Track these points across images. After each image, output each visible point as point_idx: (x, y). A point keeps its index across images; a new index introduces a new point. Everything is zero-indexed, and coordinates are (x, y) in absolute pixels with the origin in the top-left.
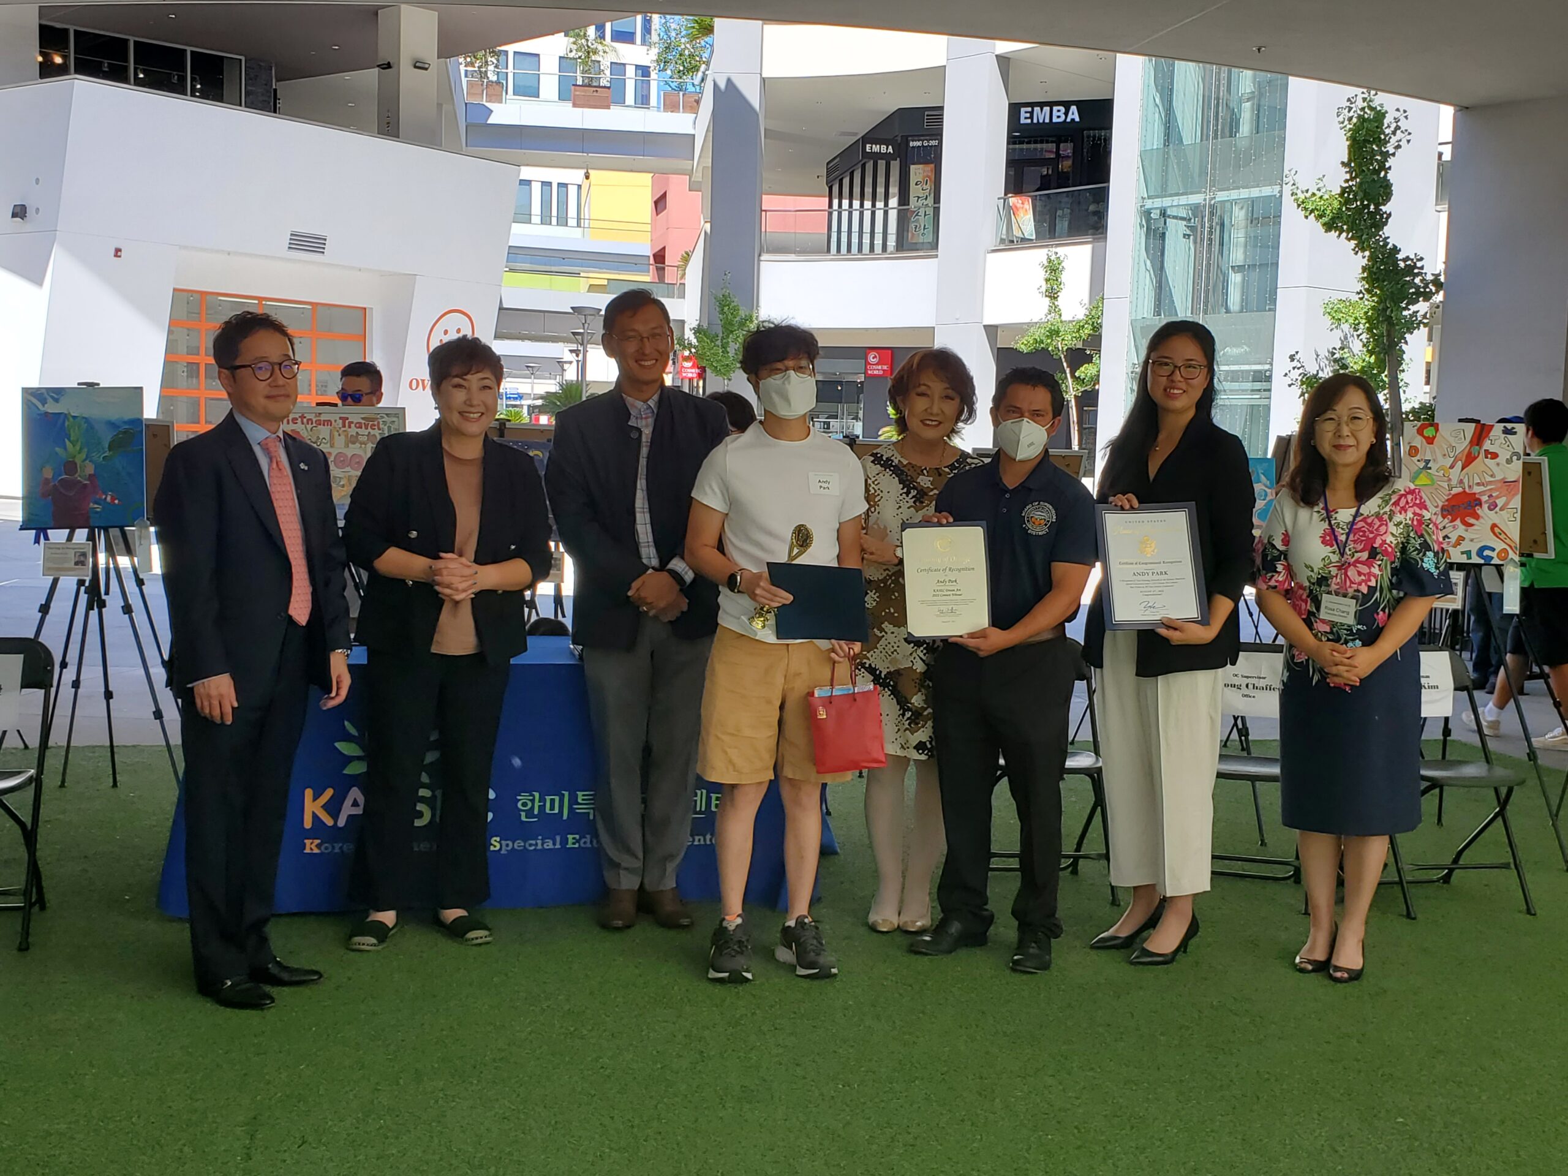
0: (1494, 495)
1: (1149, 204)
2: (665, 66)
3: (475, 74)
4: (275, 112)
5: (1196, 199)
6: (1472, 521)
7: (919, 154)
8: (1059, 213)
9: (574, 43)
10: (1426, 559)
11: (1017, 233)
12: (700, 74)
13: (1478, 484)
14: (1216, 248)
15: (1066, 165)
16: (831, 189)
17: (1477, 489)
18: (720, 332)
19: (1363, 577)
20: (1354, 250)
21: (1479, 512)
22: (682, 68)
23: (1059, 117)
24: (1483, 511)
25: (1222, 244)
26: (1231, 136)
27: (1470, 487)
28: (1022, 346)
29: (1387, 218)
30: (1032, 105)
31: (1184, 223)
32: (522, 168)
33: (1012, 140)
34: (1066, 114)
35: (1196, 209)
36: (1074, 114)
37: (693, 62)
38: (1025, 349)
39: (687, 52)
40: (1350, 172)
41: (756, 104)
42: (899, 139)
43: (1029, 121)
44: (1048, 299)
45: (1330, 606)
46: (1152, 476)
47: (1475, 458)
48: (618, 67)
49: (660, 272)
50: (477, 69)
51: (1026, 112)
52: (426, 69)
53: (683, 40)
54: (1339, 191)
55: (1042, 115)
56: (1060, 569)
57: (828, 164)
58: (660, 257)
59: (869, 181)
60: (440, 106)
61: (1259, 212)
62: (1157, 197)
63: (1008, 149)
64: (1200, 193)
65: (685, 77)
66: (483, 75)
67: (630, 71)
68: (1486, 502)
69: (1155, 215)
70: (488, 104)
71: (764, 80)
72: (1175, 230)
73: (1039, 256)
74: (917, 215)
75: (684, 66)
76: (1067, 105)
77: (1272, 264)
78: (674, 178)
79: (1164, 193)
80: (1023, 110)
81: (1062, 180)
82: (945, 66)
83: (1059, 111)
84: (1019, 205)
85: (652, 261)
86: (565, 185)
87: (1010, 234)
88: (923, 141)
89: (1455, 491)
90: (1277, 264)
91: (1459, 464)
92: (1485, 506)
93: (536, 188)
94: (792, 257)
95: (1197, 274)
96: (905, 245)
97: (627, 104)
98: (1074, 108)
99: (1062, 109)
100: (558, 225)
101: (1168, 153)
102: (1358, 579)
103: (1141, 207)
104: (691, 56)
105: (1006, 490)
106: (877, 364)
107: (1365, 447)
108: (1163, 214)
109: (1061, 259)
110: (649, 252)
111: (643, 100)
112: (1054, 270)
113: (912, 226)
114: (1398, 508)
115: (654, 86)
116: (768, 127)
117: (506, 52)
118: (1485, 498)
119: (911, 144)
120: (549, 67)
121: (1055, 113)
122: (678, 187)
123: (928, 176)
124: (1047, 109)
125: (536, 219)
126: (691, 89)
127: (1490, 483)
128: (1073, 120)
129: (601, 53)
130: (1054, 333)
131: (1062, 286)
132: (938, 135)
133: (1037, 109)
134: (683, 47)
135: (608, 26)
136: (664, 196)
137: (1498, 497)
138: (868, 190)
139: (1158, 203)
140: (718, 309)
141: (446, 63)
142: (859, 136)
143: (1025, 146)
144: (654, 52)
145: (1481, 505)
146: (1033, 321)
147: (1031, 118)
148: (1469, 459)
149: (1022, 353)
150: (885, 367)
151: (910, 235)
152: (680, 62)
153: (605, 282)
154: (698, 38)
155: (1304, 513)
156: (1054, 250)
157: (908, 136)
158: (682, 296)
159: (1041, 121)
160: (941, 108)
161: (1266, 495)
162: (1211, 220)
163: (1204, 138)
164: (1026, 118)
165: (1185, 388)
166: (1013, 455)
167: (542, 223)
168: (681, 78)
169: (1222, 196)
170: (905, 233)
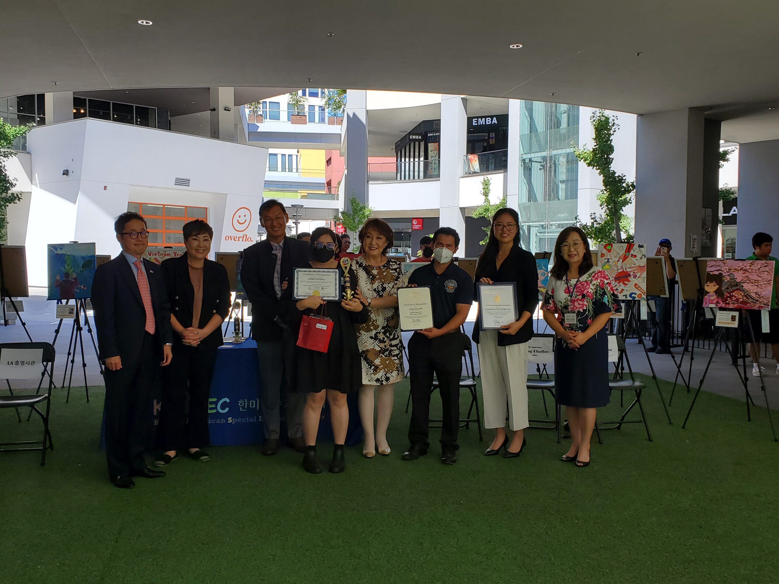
0: (635, 272)
1: (525, 157)
2: (328, 106)
3: (252, 112)
4: (170, 130)
5: (544, 154)
6: (627, 283)
7: (431, 139)
8: (490, 161)
9: (291, 98)
10: (604, 298)
11: (472, 170)
12: (341, 109)
13: (629, 268)
14: (553, 174)
15: (492, 142)
16: (397, 154)
17: (628, 270)
18: (352, 213)
19: (580, 306)
20: (599, 173)
22: (335, 107)
23: (489, 122)
24: (631, 278)
25: (555, 171)
26: (558, 128)
27: (625, 269)
28: (474, 216)
29: (612, 160)
30: (478, 117)
31: (540, 164)
32: (269, 149)
33: (469, 132)
34: (492, 121)
35: (544, 158)
36: (495, 121)
37: (340, 104)
38: (476, 217)
39: (337, 100)
40: (597, 142)
41: (364, 120)
42: (423, 133)
43: (476, 124)
44: (484, 196)
45: (568, 318)
46: (498, 268)
47: (628, 257)
48: (312, 107)
49: (330, 190)
50: (252, 110)
51: (475, 121)
52: (230, 111)
53: (335, 96)
54: (591, 150)
55: (482, 122)
56: (460, 306)
57: (396, 144)
58: (329, 183)
59: (412, 150)
60: (236, 125)
61: (570, 158)
62: (528, 153)
63: (468, 136)
64: (545, 151)
65: (337, 110)
66: (255, 112)
67: (317, 109)
68: (632, 275)
69: (527, 161)
70: (257, 124)
71: (367, 111)
72: (536, 167)
73: (480, 179)
74: (431, 164)
75: (336, 106)
76: (492, 117)
77: (575, 180)
78: (334, 152)
79: (530, 151)
80: (474, 120)
81: (491, 147)
82: (440, 103)
83: (489, 120)
84: (472, 158)
85: (326, 185)
86: (291, 155)
87: (469, 170)
88: (433, 133)
89: (620, 271)
90: (577, 179)
91: (621, 260)
93: (279, 157)
94: (381, 182)
95: (545, 184)
96: (427, 176)
97: (316, 122)
98: (495, 118)
99: (490, 119)
100: (289, 171)
101: (532, 136)
102: (579, 306)
103: (521, 158)
104: (339, 102)
105: (437, 275)
106: (416, 225)
107: (581, 255)
108: (530, 160)
109: (489, 180)
110: (324, 181)
111: (322, 120)
112: (486, 184)
113: (430, 168)
114: (594, 278)
115: (327, 115)
116: (369, 130)
117: (266, 102)
118: (632, 273)
119: (429, 135)
120: (284, 107)
121: (487, 121)
122: (335, 155)
123: (435, 148)
124: (484, 119)
125: (280, 169)
126: (339, 115)
127: (634, 267)
128: (494, 123)
129: (302, 102)
130: (487, 210)
131: (490, 191)
132: (439, 131)
133: (480, 119)
134: (335, 98)
135: (307, 90)
136: (330, 159)
137: (637, 273)
138: (412, 154)
139: (529, 156)
140: (351, 204)
141: (238, 108)
142: (408, 132)
143: (475, 134)
144: (324, 101)
145: (630, 276)
146: (479, 205)
147: (477, 123)
148: (625, 258)
149: (474, 218)
150: (420, 226)
151: (429, 172)
152: (334, 104)
153: (306, 194)
154: (341, 95)
155: (559, 282)
156: (486, 176)
157: (427, 132)
158: (338, 199)
159: (481, 124)
160: (440, 120)
161: (545, 274)
162: (550, 162)
163: (547, 129)
164: (475, 123)
165: (508, 233)
166: (439, 261)
167: (282, 171)
168: (335, 111)
169: (554, 152)
170: (427, 171)
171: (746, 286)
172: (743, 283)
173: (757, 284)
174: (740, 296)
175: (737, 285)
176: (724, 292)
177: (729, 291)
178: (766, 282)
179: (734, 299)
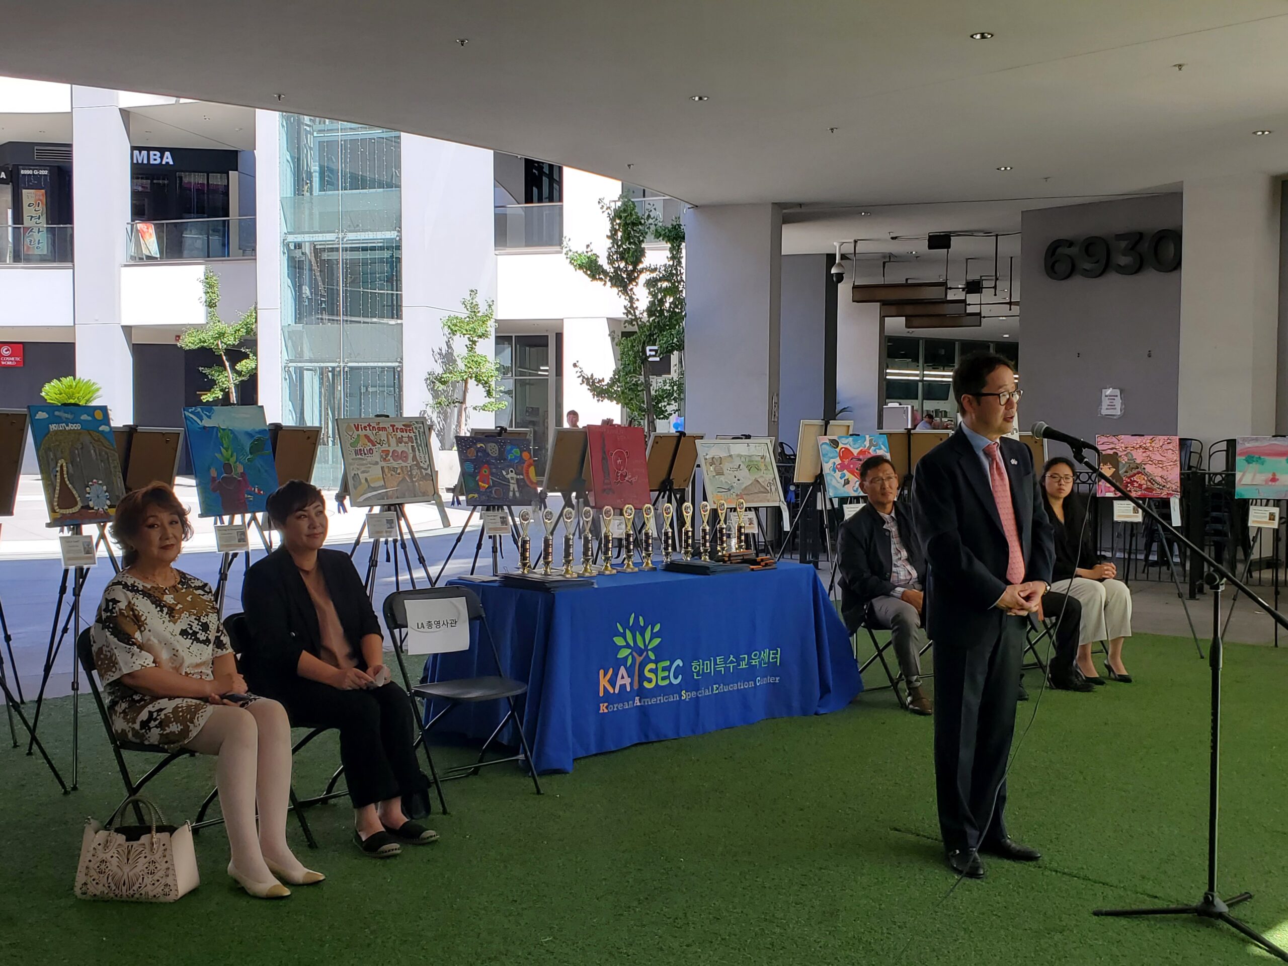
171: (1149, 469)
172: (1145, 464)
173: (1161, 466)
174: (1143, 482)
175: (1138, 468)
176: (1122, 476)
177: (1128, 474)
178: (1171, 463)
179: (1136, 485)
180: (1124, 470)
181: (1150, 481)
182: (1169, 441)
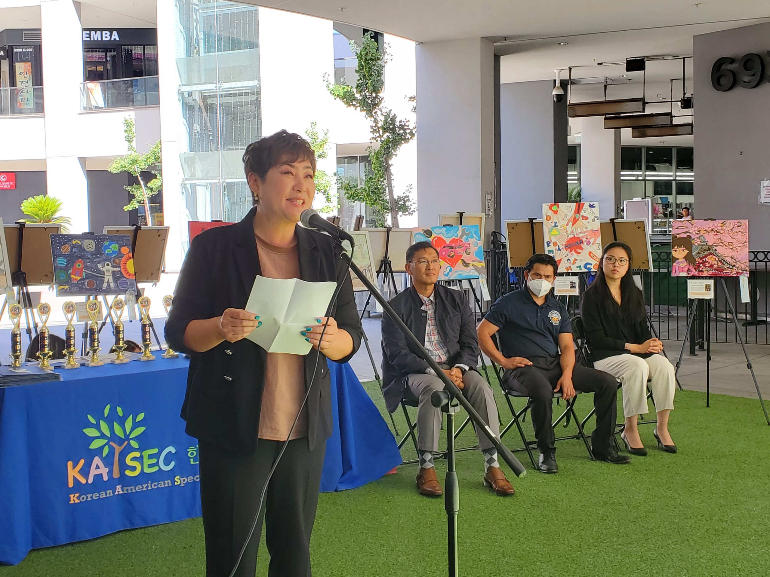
0: (588, 237)
1: (183, 89)
6: (579, 251)
7: (20, 55)
11: (94, 104)
13: (580, 233)
17: (580, 235)
21: (583, 246)
23: (106, 37)
24: (584, 246)
27: (577, 234)
28: (112, 169)
29: (382, 100)
30: (90, 30)
34: (111, 36)
36: (115, 36)
38: (115, 171)
42: (7, 47)
43: (88, 39)
47: (578, 220)
51: (86, 34)
55: (96, 36)
62: (186, 85)
68: (585, 241)
69: (186, 95)
74: (22, 92)
79: (189, 83)
80: (84, 32)
83: (106, 34)
87: (90, 104)
88: (28, 49)
89: (570, 237)
91: (571, 223)
92: (585, 243)
96: (15, 110)
98: (115, 33)
99: (108, 33)
101: (191, 59)
103: (178, 90)
112: (128, 125)
113: (20, 98)
118: (584, 239)
119: (17, 50)
121: (104, 35)
123: (27, 69)
124: (99, 33)
127: (586, 232)
128: (115, 39)
133: (93, 33)
137: (590, 238)
139: (189, 88)
143: (86, 54)
145: (583, 243)
147: (90, 37)
148: (575, 221)
151: (18, 104)
157: (12, 46)
159: (96, 39)
164: (87, 37)
170: (15, 103)
171: (720, 250)
172: (716, 246)
173: (731, 247)
175: (709, 249)
176: (695, 257)
178: (741, 245)
179: (707, 265)
180: (697, 251)
181: (720, 261)
182: (739, 224)
